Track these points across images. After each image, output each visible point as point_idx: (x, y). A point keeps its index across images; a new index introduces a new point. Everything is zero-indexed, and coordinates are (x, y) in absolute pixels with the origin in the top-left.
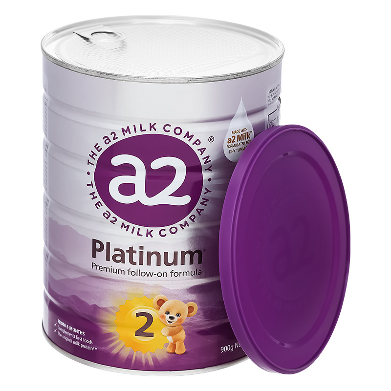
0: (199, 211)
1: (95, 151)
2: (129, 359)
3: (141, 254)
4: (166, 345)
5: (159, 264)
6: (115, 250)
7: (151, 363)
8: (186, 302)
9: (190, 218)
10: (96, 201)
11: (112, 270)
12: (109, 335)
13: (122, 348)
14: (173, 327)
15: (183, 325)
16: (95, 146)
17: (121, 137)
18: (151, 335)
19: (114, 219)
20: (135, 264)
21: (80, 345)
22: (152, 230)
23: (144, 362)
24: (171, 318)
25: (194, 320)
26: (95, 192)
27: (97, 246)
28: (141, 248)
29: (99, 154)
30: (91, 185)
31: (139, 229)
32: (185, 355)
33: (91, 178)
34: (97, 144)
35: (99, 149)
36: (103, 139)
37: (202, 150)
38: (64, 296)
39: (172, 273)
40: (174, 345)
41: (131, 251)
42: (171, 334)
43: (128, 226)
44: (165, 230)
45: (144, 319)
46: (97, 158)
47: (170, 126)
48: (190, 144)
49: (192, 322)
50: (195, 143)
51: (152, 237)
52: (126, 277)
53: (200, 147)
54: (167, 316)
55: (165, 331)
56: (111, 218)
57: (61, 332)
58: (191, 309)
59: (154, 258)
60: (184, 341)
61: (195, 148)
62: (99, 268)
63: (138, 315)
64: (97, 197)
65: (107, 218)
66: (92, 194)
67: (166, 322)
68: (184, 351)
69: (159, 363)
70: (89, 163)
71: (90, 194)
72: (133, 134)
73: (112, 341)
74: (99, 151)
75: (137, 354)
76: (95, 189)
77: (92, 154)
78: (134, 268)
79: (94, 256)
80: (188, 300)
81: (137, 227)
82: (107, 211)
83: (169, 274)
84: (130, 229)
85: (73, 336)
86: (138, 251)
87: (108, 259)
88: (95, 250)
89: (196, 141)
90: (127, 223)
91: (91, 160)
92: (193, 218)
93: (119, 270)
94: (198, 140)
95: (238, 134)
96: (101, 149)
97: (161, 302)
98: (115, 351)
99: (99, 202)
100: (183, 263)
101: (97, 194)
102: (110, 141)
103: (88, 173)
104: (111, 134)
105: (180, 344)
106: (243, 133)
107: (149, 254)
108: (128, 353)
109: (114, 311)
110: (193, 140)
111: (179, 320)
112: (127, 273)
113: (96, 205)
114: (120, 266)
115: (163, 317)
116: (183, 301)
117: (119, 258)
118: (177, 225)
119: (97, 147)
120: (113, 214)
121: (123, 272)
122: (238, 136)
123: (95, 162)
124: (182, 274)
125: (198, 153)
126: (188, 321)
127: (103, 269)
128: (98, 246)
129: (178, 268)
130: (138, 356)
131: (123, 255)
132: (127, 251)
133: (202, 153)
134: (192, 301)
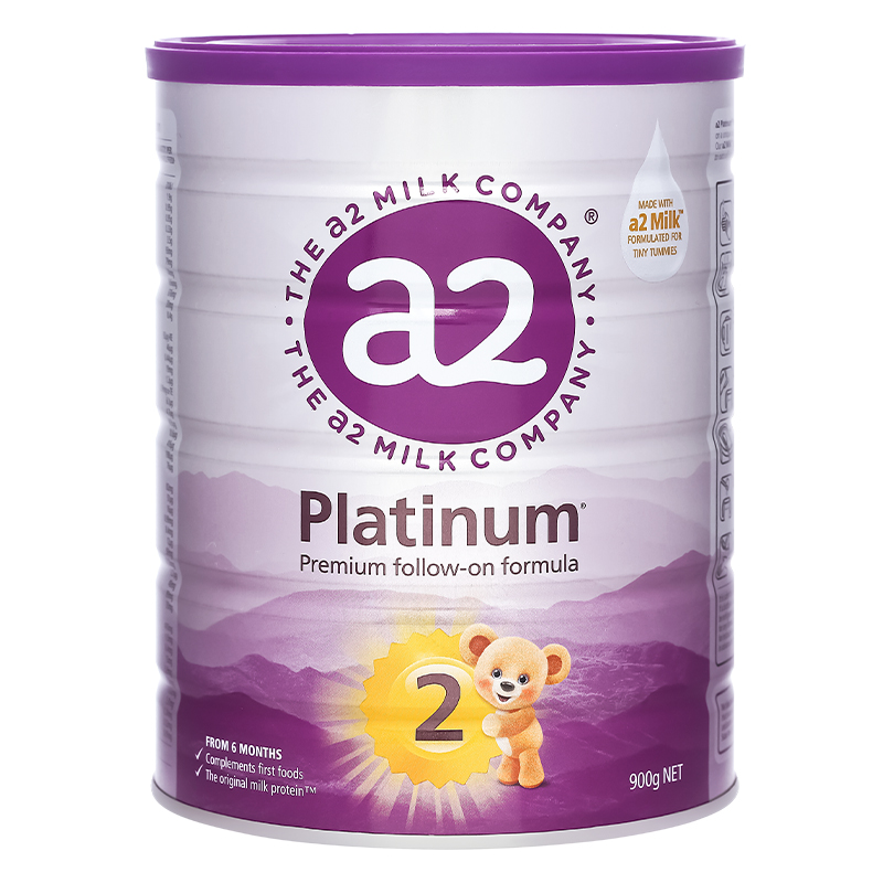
0: (568, 401)
1: (307, 260)
2: (400, 809)
3: (428, 514)
4: (495, 761)
5: (471, 541)
6: (361, 511)
7: (458, 814)
8: (541, 643)
9: (546, 418)
10: (309, 389)
11: (351, 568)
12: (348, 746)
13: (382, 778)
14: (511, 711)
15: (537, 706)
16: (306, 249)
17: (371, 214)
18: (456, 735)
19: (357, 431)
20: (412, 543)
21: (269, 788)
22: (453, 453)
23: (439, 812)
24: (507, 687)
25: (564, 693)
26: (305, 368)
27: (314, 509)
28: (428, 499)
29: (316, 266)
30: (297, 349)
31: (421, 450)
32: (542, 789)
33: (298, 332)
34: (311, 241)
35: (316, 253)
36: (327, 224)
37: (571, 243)
38: (223, 666)
39: (505, 564)
40: (515, 762)
41: (401, 510)
42: (506, 732)
43: (393, 445)
44: (485, 451)
45: (437, 694)
46: (310, 277)
47: (492, 179)
48: (541, 225)
49: (557, 698)
50: (552, 223)
51: (453, 469)
52: (391, 581)
53: (566, 233)
54: (497, 682)
55: (491, 725)
56: (349, 429)
57: (215, 769)
58: (554, 662)
59: (460, 524)
60: (539, 751)
61: (554, 236)
62: (320, 566)
63: (423, 681)
64: (311, 379)
65: (339, 430)
66: (299, 372)
67: (494, 699)
68: (540, 777)
69: (477, 811)
70: (289, 294)
71: (294, 375)
72: (402, 204)
73: (356, 762)
74: (316, 258)
75: (420, 790)
76: (306, 360)
77: (297, 269)
78: (409, 555)
79: (306, 537)
80: (548, 638)
81: (415, 445)
82: (338, 412)
83: (499, 567)
84: (399, 452)
85: (248, 767)
86: (420, 507)
87: (342, 539)
88: (307, 520)
89: (556, 218)
90: (389, 438)
91: (297, 287)
92: (552, 417)
93: (370, 565)
94: (560, 216)
95: (653, 210)
96: (322, 251)
97: (479, 644)
98: (362, 790)
99: (318, 391)
100: (531, 539)
101: (311, 371)
102: (344, 228)
103: (289, 321)
104: (347, 211)
105: (530, 761)
106: (663, 210)
107: (448, 515)
108: (399, 788)
109: (360, 679)
110: (549, 215)
111: (528, 694)
112: (391, 569)
113: (309, 400)
114: (373, 553)
115: (485, 684)
116: (536, 642)
117: (369, 533)
118: (514, 436)
119: (310, 248)
120: (353, 418)
121: (381, 567)
122: (653, 215)
123: (305, 289)
124: (529, 566)
125: (562, 250)
126: (547, 695)
127: (329, 569)
128: (316, 507)
129: (520, 552)
130: (423, 796)
131: (380, 524)
132: (392, 512)
133: (571, 249)
134: (557, 641)
